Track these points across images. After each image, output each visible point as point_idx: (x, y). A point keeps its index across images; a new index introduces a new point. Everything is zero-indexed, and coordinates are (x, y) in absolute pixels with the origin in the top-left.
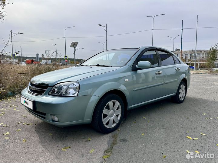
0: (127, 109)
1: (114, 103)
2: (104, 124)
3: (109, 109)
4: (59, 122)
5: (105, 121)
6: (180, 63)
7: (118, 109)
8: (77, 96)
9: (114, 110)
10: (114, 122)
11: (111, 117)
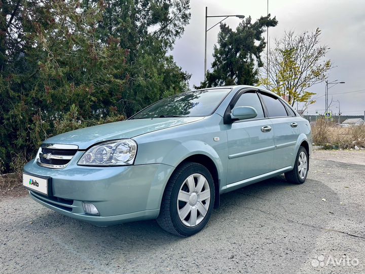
0: (220, 192)
1: (196, 180)
2: (182, 219)
3: (188, 191)
4: (99, 216)
5: (182, 214)
6: (295, 115)
7: (203, 189)
8: (133, 164)
9: (197, 192)
10: (199, 214)
11: (193, 205)
